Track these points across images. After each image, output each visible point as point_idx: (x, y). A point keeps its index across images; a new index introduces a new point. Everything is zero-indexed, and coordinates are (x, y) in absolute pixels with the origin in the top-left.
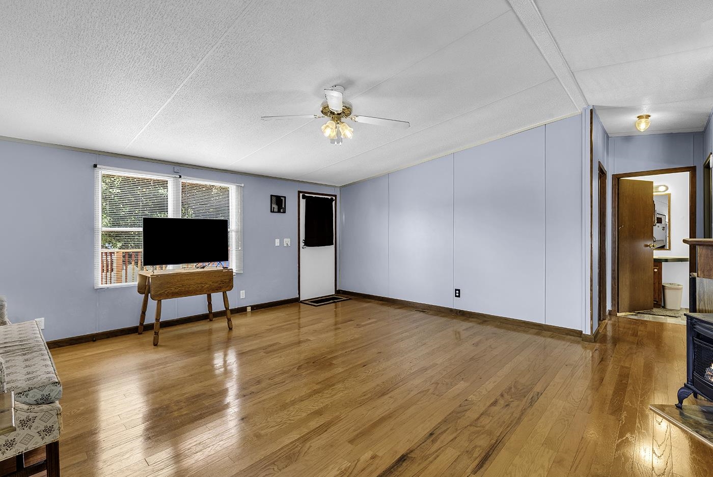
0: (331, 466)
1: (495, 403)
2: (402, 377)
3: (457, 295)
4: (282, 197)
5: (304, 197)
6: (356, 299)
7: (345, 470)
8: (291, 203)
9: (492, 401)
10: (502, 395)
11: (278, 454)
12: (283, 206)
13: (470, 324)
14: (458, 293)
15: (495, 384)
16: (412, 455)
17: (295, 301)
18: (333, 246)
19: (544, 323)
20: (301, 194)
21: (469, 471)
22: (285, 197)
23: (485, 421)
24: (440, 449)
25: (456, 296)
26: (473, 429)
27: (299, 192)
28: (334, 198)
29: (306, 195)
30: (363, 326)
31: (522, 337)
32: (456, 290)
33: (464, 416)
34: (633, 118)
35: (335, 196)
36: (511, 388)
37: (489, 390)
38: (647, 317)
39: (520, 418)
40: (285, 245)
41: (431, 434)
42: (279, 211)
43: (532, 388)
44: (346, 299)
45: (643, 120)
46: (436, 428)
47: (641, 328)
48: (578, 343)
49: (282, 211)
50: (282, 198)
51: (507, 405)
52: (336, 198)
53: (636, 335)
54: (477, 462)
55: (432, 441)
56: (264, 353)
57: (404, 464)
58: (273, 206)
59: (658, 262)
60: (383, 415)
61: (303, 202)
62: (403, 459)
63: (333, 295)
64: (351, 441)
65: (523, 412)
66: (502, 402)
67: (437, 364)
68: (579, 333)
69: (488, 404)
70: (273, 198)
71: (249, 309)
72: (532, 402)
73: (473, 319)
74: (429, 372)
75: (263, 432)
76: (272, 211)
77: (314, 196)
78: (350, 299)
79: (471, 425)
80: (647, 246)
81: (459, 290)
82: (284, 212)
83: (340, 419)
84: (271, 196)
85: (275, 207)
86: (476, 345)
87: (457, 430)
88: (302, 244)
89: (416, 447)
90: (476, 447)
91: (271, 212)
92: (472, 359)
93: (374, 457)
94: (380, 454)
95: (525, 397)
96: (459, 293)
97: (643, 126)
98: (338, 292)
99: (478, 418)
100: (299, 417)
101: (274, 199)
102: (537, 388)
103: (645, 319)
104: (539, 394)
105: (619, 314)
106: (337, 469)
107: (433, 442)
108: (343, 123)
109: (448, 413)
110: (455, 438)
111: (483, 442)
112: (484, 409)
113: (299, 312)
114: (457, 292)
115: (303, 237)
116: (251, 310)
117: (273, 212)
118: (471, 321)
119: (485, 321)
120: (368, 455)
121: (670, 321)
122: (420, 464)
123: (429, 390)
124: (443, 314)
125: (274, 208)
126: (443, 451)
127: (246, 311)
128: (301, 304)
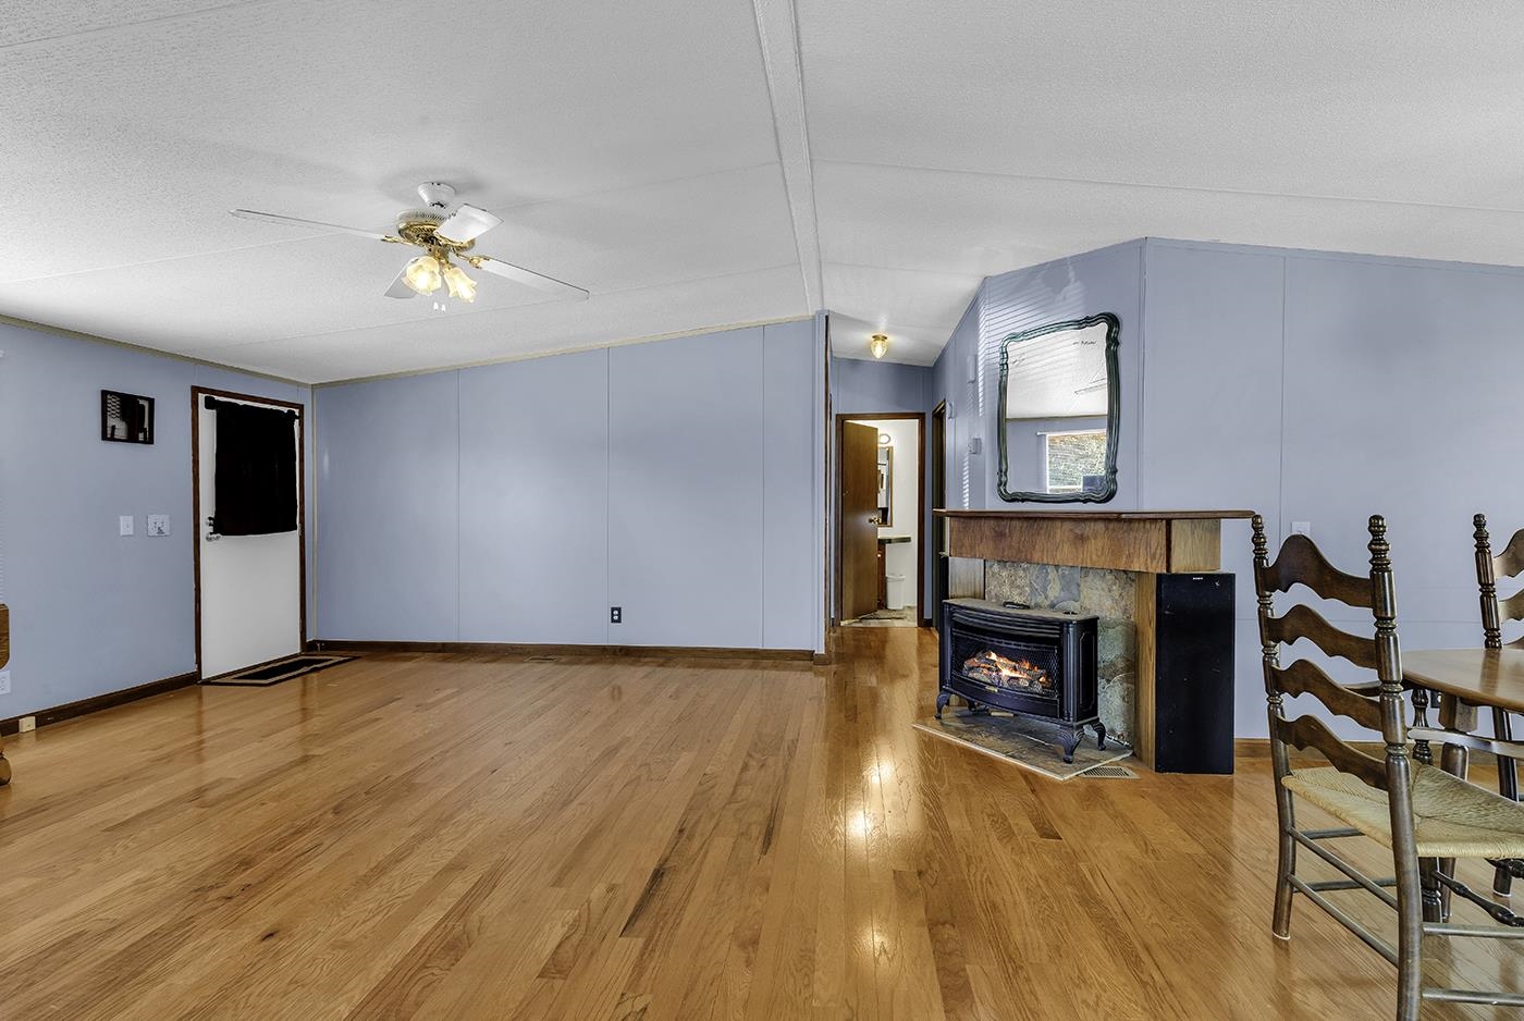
0: (547, 927)
1: (745, 767)
2: (582, 770)
3: (616, 618)
4: (142, 398)
5: (210, 404)
6: (371, 658)
7: (575, 921)
8: (171, 418)
9: (740, 766)
10: (750, 755)
11: (422, 951)
12: (146, 426)
13: (647, 669)
14: (616, 615)
15: (733, 743)
16: (670, 864)
17: (189, 684)
18: (296, 533)
19: (760, 648)
20: (202, 397)
21: (757, 854)
22: (151, 402)
23: (745, 791)
24: (704, 844)
25: (613, 621)
26: (734, 806)
27: (196, 390)
28: (297, 412)
29: (216, 398)
30: (434, 705)
31: (736, 676)
32: (613, 609)
33: (713, 795)
34: (868, 337)
35: (301, 407)
36: (756, 744)
37: (728, 753)
38: (873, 624)
39: (786, 776)
40: (154, 532)
41: (681, 831)
42: (132, 438)
43: (782, 738)
44: (342, 659)
45: (879, 342)
46: (683, 822)
47: (872, 638)
48: (810, 669)
49: (141, 436)
50: (141, 402)
51: (762, 766)
52: (302, 412)
53: (871, 648)
54: (761, 840)
55: (687, 838)
56: (198, 807)
57: (665, 879)
58: (111, 422)
59: (882, 543)
60: (586, 831)
61: (208, 419)
62: (658, 875)
63: (295, 656)
64: (557, 883)
65: (786, 768)
66: (753, 763)
67: (629, 738)
68: (810, 655)
69: (738, 771)
70: (112, 401)
71: (28, 724)
72: (791, 753)
73: (646, 660)
74: (622, 751)
75: (350, 936)
76: (107, 435)
77: (241, 402)
78: (355, 658)
79: (729, 803)
80: (871, 521)
81: (619, 610)
82: (149, 440)
83: (509, 862)
84: (104, 394)
85: (121, 429)
86: (676, 696)
87: (713, 814)
88: (206, 529)
89: (668, 851)
90: (750, 824)
91: (104, 437)
92: (680, 719)
93: (611, 888)
94: (619, 880)
95: (779, 750)
96: (619, 615)
97: (879, 352)
98: (308, 646)
99: (734, 793)
100: (417, 887)
101: (113, 403)
102: (789, 736)
103: (872, 626)
104: (795, 742)
105: (842, 623)
106: (560, 924)
107: (690, 838)
108: (454, 266)
109: (688, 798)
110: (717, 824)
111: (758, 817)
112: (735, 778)
113: (200, 713)
114: (616, 612)
115: (208, 509)
116: (37, 726)
117: (113, 439)
118: (646, 664)
119: (669, 659)
120: (598, 891)
121: (897, 623)
122: (687, 871)
123: (639, 777)
124: (589, 659)
125: (113, 428)
126: (709, 844)
127: (17, 731)
128: (204, 687)
